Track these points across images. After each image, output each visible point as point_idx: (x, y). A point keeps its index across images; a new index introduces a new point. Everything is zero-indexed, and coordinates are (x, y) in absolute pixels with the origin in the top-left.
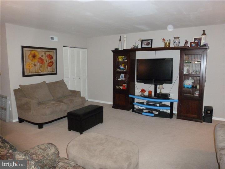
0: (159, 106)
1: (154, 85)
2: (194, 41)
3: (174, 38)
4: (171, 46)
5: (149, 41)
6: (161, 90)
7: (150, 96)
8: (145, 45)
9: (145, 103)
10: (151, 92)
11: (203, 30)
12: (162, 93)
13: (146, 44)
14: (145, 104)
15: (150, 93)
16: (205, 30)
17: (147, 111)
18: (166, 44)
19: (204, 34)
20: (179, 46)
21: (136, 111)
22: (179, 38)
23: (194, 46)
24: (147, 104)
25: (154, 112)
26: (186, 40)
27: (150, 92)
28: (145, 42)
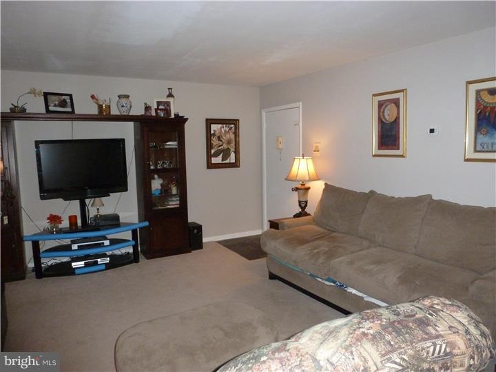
0: (108, 244)
1: (78, 201)
2: (158, 107)
3: (119, 96)
4: (112, 113)
5: (64, 97)
6: (98, 209)
7: (73, 228)
8: (55, 106)
9: (75, 247)
10: (76, 217)
11: (169, 89)
12: (101, 216)
13: (57, 103)
14: (73, 248)
15: (73, 221)
16: (171, 89)
17: (81, 264)
18: (100, 107)
19: (170, 95)
20: (130, 114)
21: (47, 273)
22: (128, 97)
23: (162, 115)
24: (78, 246)
25: (99, 260)
26: (145, 104)
27: (72, 219)
28: (55, 100)
